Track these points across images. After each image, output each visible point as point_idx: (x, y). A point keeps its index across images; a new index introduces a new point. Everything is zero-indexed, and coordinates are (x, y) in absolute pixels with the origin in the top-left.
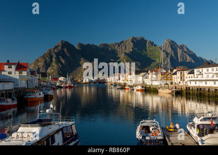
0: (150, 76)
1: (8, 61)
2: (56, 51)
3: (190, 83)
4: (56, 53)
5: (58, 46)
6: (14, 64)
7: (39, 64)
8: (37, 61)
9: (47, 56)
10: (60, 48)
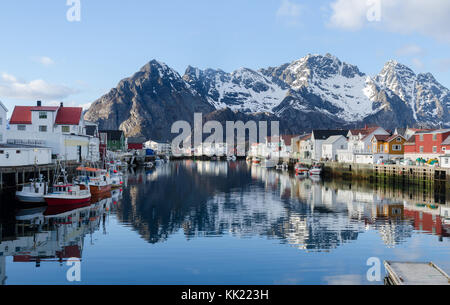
0: (351, 144)
1: (39, 103)
2: (138, 83)
3: (447, 162)
4: (138, 88)
5: (143, 73)
6: (51, 110)
7: (100, 112)
8: (97, 104)
9: (120, 94)
10: (147, 76)
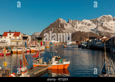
1: (10, 31)
6: (13, 33)
